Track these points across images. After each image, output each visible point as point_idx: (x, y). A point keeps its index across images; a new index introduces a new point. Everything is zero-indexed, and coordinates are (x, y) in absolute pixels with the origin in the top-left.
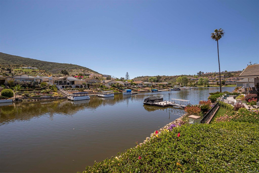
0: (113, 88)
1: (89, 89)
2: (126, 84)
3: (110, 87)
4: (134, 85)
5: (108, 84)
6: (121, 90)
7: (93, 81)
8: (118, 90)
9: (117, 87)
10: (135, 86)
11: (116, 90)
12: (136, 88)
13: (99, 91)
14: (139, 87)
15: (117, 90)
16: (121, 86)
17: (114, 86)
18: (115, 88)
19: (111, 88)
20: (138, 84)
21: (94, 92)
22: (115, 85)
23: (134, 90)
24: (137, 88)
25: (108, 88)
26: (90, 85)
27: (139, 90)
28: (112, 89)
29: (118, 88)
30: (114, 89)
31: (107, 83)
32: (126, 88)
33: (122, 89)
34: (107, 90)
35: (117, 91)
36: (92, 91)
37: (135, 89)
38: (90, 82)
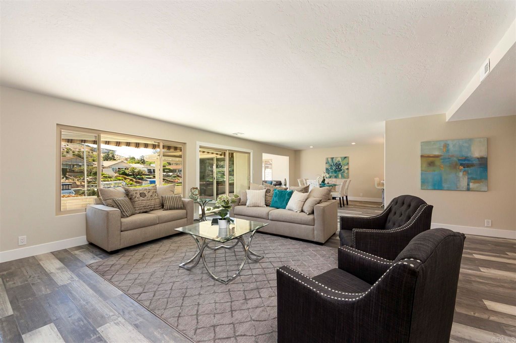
0: (123, 177)
1: (65, 178)
2: (150, 170)
3: (117, 174)
4: (167, 172)
5: (111, 169)
6: (140, 181)
7: (75, 163)
8: (133, 181)
9: (130, 175)
10: (171, 174)
11: (129, 180)
12: (171, 178)
13: (91, 182)
14: (178, 176)
15: (131, 180)
16: (140, 173)
17: (124, 174)
18: (127, 177)
19: (118, 176)
20: (177, 171)
21: (78, 183)
22: (127, 172)
23: (167, 180)
24: (174, 177)
25: (110, 177)
26: (68, 170)
27: (177, 180)
28: (121, 178)
29: (134, 178)
30: (125, 179)
31: (109, 167)
32: (151, 176)
33: (143, 178)
34: (108, 181)
35: (131, 182)
36: (75, 183)
37: (169, 180)
38: (66, 164)
